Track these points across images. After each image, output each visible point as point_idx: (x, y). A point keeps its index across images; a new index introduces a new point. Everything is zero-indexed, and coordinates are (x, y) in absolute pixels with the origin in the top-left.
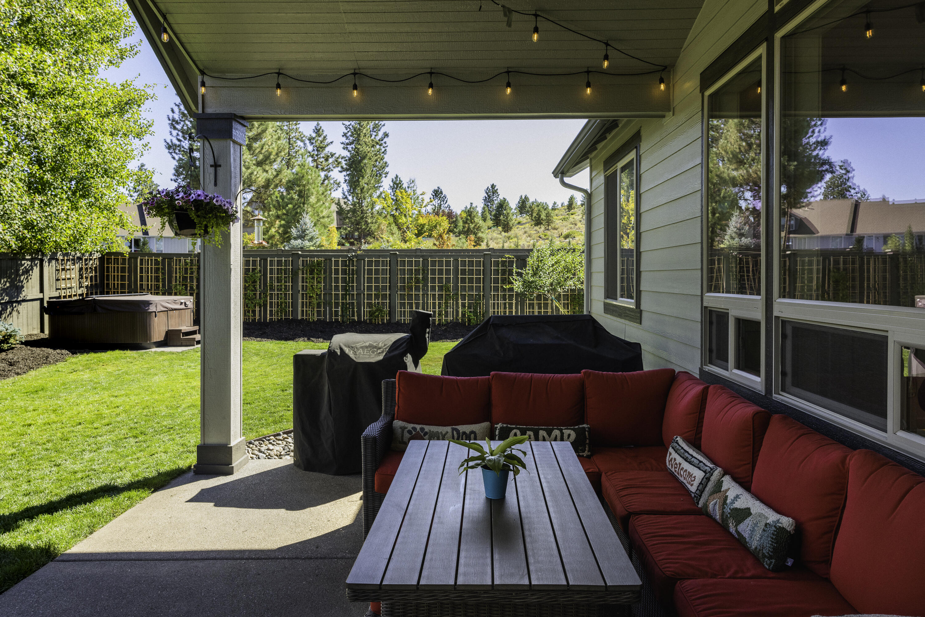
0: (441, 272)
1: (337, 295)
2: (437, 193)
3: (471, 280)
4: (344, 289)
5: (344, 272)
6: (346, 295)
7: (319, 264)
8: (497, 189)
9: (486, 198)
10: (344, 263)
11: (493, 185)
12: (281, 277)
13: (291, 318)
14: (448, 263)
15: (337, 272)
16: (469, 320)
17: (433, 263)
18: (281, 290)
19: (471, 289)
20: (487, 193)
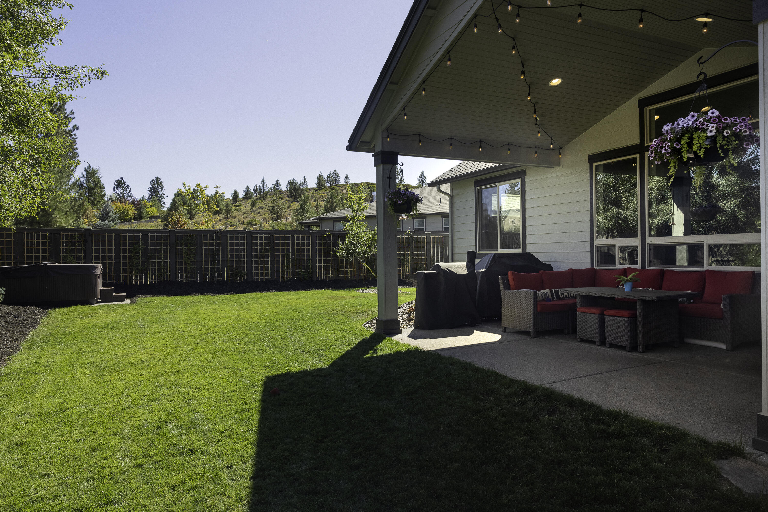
0: (283, 244)
1: (206, 262)
2: (120, 183)
3: (303, 250)
4: (212, 257)
5: (212, 245)
6: (213, 261)
7: (192, 238)
8: (162, 182)
9: (151, 188)
10: (212, 238)
11: (158, 178)
12: (161, 249)
13: (169, 280)
14: (288, 238)
15: (206, 244)
16: (303, 278)
17: (278, 238)
18: (160, 259)
19: (303, 256)
20: (152, 185)
